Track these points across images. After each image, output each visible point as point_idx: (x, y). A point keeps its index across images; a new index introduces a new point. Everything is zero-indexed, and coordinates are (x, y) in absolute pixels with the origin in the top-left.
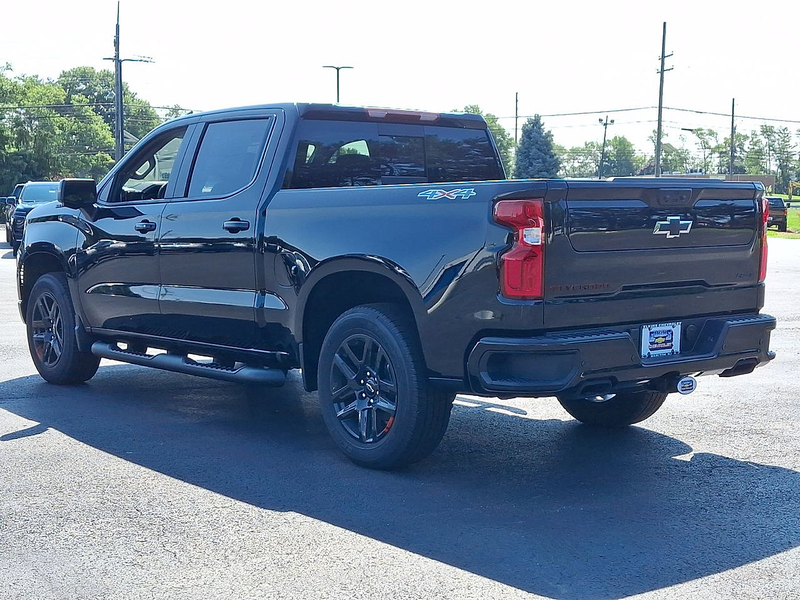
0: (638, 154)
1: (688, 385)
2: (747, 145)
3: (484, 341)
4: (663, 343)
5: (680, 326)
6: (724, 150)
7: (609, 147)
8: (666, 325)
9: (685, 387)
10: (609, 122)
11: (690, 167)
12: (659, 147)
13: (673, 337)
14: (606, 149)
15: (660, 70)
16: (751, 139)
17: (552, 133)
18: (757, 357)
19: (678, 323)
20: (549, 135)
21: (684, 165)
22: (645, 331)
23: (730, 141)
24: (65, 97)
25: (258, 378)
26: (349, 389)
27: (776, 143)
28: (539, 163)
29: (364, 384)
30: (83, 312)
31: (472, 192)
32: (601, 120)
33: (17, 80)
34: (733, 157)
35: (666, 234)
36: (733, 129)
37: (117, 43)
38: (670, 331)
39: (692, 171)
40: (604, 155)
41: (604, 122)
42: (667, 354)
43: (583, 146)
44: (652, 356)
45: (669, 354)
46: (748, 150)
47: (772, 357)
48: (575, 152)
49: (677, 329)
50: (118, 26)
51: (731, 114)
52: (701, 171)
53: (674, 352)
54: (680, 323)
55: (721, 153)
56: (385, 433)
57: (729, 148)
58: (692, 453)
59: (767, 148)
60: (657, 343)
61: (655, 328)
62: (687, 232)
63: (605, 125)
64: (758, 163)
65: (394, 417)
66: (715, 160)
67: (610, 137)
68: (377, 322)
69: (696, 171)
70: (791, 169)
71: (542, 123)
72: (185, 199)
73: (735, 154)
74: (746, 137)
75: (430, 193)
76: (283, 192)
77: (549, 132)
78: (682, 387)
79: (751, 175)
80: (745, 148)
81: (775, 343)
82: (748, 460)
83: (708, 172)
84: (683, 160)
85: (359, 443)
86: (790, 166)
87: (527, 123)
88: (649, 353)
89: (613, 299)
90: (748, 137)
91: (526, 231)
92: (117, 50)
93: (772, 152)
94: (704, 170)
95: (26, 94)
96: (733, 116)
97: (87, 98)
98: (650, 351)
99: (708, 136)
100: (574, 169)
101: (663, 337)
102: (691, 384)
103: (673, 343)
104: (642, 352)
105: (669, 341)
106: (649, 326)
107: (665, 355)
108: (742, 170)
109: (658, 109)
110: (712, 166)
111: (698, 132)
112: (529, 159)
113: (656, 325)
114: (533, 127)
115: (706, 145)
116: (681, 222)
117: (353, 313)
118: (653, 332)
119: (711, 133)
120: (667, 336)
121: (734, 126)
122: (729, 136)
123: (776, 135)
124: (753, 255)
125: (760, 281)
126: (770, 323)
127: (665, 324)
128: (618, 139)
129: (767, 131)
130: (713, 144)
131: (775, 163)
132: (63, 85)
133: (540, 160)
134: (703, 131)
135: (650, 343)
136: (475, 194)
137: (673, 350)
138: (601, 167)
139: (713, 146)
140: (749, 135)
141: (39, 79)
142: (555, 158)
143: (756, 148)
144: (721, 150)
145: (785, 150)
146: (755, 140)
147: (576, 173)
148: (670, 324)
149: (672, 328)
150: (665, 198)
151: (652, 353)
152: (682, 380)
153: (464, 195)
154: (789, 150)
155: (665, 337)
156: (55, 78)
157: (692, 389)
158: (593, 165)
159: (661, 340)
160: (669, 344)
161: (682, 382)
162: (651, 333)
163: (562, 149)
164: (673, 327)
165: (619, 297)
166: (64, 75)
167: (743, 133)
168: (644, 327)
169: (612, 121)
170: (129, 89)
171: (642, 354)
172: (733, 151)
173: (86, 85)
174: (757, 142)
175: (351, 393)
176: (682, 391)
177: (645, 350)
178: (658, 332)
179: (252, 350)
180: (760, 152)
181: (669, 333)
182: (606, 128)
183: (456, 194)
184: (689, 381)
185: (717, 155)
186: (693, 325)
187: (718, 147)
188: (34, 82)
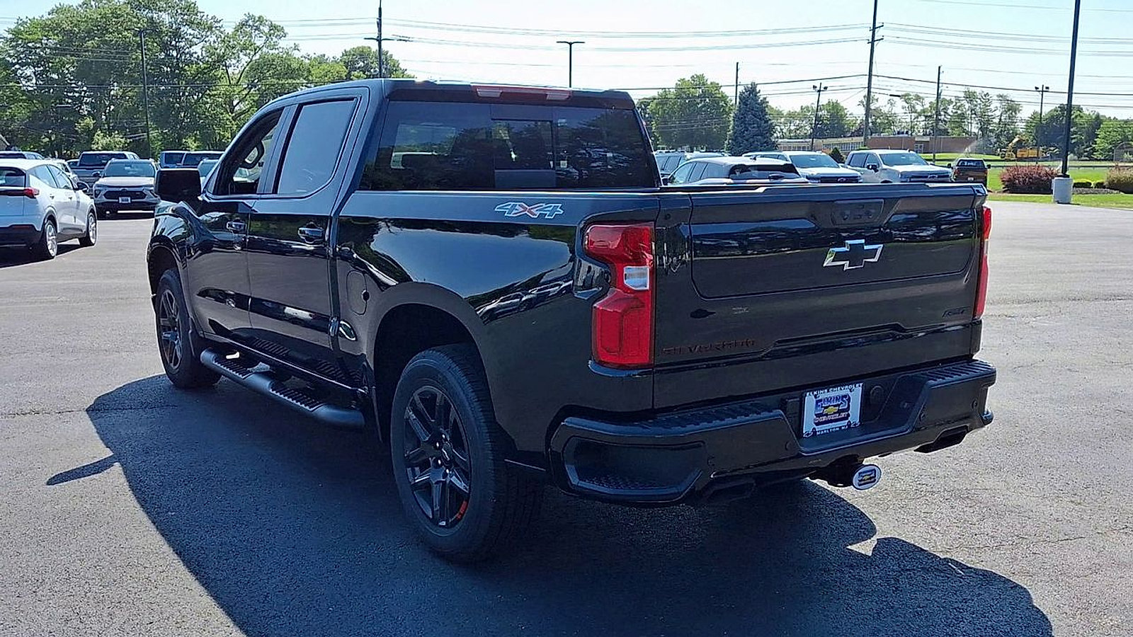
0: (849, 118)
1: (868, 477)
2: (951, 109)
3: (569, 422)
4: (835, 413)
5: (861, 388)
6: (930, 114)
7: (823, 112)
8: (841, 389)
9: (864, 480)
10: (822, 89)
11: (897, 130)
12: (868, 112)
13: (850, 404)
14: (820, 113)
15: (870, 41)
16: (954, 104)
17: (767, 100)
18: (968, 425)
19: (857, 385)
20: (764, 101)
21: (892, 127)
22: (810, 400)
23: (935, 105)
24: (346, 73)
25: (335, 419)
26: (423, 453)
27: (978, 108)
28: (754, 127)
29: (440, 448)
30: (194, 315)
31: (558, 209)
32: (815, 87)
33: (303, 59)
34: (938, 120)
35: (844, 265)
36: (939, 95)
37: (379, 25)
38: (845, 396)
39: (899, 133)
40: (818, 118)
41: (818, 89)
42: (840, 428)
43: (798, 110)
44: (818, 433)
45: (843, 428)
46: (951, 114)
47: (988, 420)
48: (792, 116)
49: (855, 393)
50: (380, 9)
51: (937, 81)
52: (907, 133)
53: (851, 424)
54: (861, 384)
55: (926, 117)
56: (457, 521)
57: (934, 112)
58: (875, 538)
59: (969, 112)
60: (827, 415)
61: (823, 394)
62: (875, 260)
63: (819, 91)
64: (960, 126)
65: (468, 502)
66: (921, 122)
67: (824, 101)
68: (449, 376)
69: (903, 133)
70: (991, 131)
71: (758, 91)
72: (275, 196)
73: (940, 117)
74: (950, 102)
75: (509, 207)
76: (358, 195)
77: (765, 98)
78: (860, 481)
79: (954, 136)
80: (949, 111)
81: (994, 400)
82: (948, 556)
83: (914, 134)
84: (891, 123)
85: (430, 524)
86: (991, 128)
87: (744, 91)
88: (814, 429)
89: (760, 359)
90: (953, 102)
91: (628, 270)
92: (380, 30)
93: (974, 116)
94: (910, 132)
95: (310, 72)
96: (938, 83)
97: (364, 73)
98: (815, 426)
99: (914, 101)
100: (790, 131)
101: (835, 406)
102: (873, 475)
103: (849, 412)
104: (804, 428)
105: (843, 411)
106: (815, 393)
107: (838, 429)
108: (946, 132)
109: (867, 77)
110: (917, 128)
111: (906, 97)
112: (745, 124)
113: (826, 391)
114: (749, 94)
115: (912, 110)
116: (866, 247)
117: (424, 357)
118: (821, 401)
119: (918, 98)
120: (842, 403)
121: (940, 92)
122: (934, 100)
123: (977, 100)
124: (967, 286)
125: (976, 317)
126: (989, 377)
127: (839, 388)
128: (831, 104)
129: (970, 96)
130: (919, 108)
131: (977, 125)
132: (345, 62)
133: (755, 125)
134: (910, 97)
135: (816, 415)
136: (562, 212)
137: (849, 422)
138: (815, 129)
139: (919, 111)
140: (953, 99)
141: (326, 57)
142: (769, 122)
143: (959, 112)
144: (926, 114)
145: (986, 114)
146: (958, 104)
147: (792, 135)
148: (847, 387)
149: (849, 393)
150: (842, 214)
151: (818, 428)
152: (859, 471)
153: (548, 213)
154: (990, 114)
155: (839, 405)
156: (339, 56)
157: (874, 481)
158: (808, 128)
159: (832, 409)
160: (843, 415)
161: (859, 474)
162: (817, 402)
163: (780, 114)
164: (851, 391)
165: (773, 355)
166: (346, 53)
167: (948, 98)
168: (808, 394)
169: (826, 88)
170: (400, 66)
171: (804, 432)
172: (938, 114)
173: (364, 62)
174: (959, 107)
175: (424, 458)
176: (860, 485)
177: (808, 426)
178: (828, 400)
179: (334, 381)
180: (962, 116)
181: (844, 399)
182: (819, 95)
183: (540, 210)
184: (868, 471)
185: (923, 118)
186: (880, 385)
187: (924, 111)
188: (321, 60)
